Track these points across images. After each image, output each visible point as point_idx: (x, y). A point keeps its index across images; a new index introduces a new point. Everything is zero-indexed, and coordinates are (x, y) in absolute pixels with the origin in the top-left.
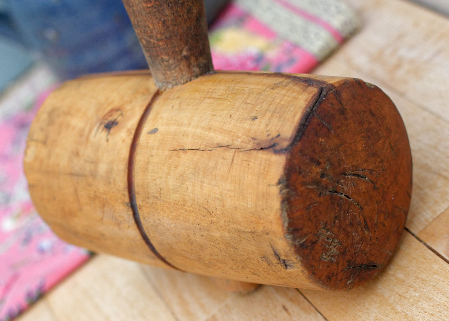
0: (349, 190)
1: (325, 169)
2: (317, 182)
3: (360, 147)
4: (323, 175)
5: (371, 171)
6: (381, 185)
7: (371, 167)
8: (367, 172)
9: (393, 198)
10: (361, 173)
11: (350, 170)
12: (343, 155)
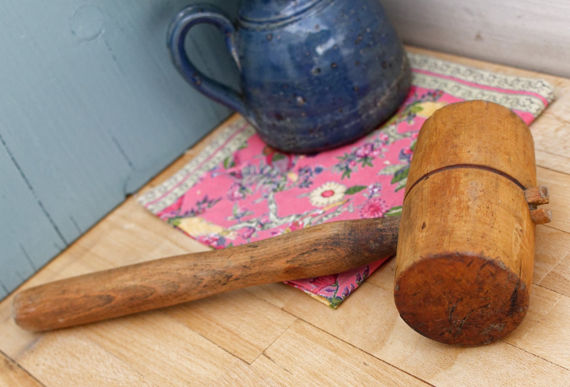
0: (460, 318)
1: (446, 331)
2: (454, 335)
3: (434, 309)
4: (450, 332)
5: (450, 303)
6: (460, 295)
7: (447, 302)
8: (451, 306)
9: (470, 284)
10: (451, 310)
11: (448, 317)
12: (439, 320)
